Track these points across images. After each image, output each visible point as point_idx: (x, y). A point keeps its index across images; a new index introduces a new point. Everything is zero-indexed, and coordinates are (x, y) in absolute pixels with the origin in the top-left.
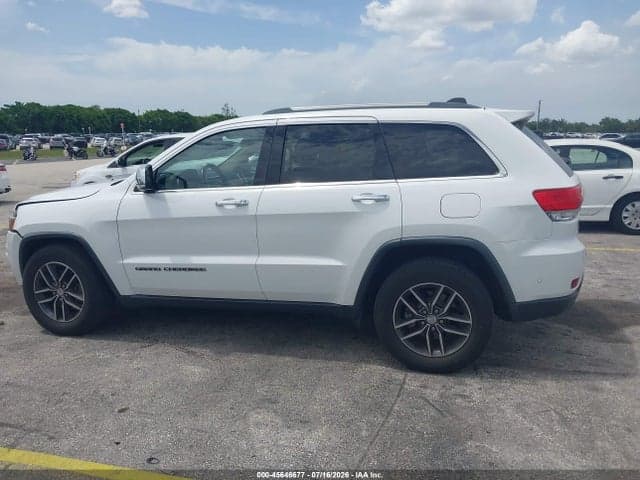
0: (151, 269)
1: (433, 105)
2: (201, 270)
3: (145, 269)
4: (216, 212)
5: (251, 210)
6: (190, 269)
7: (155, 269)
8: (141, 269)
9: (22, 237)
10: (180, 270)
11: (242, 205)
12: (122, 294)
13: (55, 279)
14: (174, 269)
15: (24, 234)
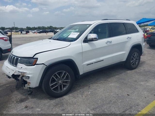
0: (91, 64)
2: (103, 60)
3: (89, 64)
4: (106, 45)
5: (113, 43)
6: (100, 61)
7: (92, 64)
8: (88, 65)
9: (46, 65)
10: (98, 62)
11: (111, 42)
12: (80, 74)
13: (59, 77)
14: (97, 62)
15: (47, 64)
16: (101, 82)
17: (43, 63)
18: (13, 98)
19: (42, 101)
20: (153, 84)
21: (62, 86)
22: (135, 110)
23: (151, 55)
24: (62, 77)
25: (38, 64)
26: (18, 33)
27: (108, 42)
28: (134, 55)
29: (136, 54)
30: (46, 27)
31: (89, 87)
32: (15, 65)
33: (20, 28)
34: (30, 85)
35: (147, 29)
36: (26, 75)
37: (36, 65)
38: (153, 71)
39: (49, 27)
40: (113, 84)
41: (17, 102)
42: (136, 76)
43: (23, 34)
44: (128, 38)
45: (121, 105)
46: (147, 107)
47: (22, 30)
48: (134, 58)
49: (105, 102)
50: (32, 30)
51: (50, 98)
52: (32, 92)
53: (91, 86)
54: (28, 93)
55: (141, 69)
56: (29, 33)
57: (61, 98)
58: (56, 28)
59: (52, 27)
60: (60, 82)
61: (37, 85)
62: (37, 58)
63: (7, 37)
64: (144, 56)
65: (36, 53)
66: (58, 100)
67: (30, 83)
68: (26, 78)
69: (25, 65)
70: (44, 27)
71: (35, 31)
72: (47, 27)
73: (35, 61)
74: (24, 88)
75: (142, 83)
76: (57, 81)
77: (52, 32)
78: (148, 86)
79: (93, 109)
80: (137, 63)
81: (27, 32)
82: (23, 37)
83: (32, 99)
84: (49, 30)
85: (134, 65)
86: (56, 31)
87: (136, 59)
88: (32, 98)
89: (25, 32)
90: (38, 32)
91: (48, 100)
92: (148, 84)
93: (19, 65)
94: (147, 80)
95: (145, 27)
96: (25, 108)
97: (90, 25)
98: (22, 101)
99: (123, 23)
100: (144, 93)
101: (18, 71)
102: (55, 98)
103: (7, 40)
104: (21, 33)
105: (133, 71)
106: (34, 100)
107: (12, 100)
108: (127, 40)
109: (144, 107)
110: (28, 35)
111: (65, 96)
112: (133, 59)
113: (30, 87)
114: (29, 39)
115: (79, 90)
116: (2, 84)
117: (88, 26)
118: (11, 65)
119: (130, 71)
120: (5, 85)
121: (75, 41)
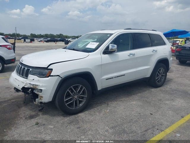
0: (110, 78)
1: (153, 30)
2: (124, 75)
4: (128, 58)
5: (136, 56)
6: (121, 76)
7: (112, 78)
8: (107, 79)
9: (62, 78)
10: (119, 76)
11: (134, 55)
12: (98, 90)
13: (75, 92)
14: (117, 77)
15: (63, 76)
16: (122, 99)
17: (58, 75)
18: (21, 114)
19: (54, 118)
20: (180, 103)
21: (78, 102)
22: (158, 129)
23: (180, 72)
24: (78, 91)
25: (52, 76)
26: (20, 40)
27: (131, 54)
28: (160, 71)
29: (162, 70)
30: (55, 34)
31: (108, 104)
32: (25, 77)
33: (22, 34)
34: (42, 100)
35: (177, 42)
36: (38, 87)
37: (50, 77)
38: (180, 90)
39: (58, 35)
40: (134, 102)
41: (26, 118)
42: (161, 95)
43: (26, 42)
44: (154, 50)
45: (143, 124)
46: (171, 126)
47: (25, 38)
48: (160, 74)
49: (125, 121)
50: (38, 38)
51: (63, 115)
52: (44, 108)
53: (110, 103)
54: (39, 109)
55: (167, 87)
56: (34, 41)
57: (76, 116)
58: (67, 37)
59: (62, 35)
60: (76, 97)
61: (51, 100)
62: (52, 69)
63: (11, 44)
64: (172, 73)
65: (51, 63)
66: (72, 117)
67: (42, 97)
68: (38, 92)
69: (37, 76)
70: (52, 35)
71: (42, 39)
72: (57, 35)
73: (50, 72)
74: (34, 102)
75: (167, 102)
76: (72, 96)
77: (63, 41)
78: (174, 105)
79: (112, 128)
80: (163, 80)
81: (32, 40)
82: (27, 47)
83: (43, 116)
84: (59, 39)
85: (159, 82)
86: (68, 40)
87: (162, 76)
88: (43, 114)
89: (29, 40)
90: (45, 41)
91: (62, 117)
92: (174, 103)
93: (31, 77)
94: (173, 99)
95: (174, 40)
96: (35, 125)
97: (111, 34)
98: (31, 117)
99: (148, 34)
100: (168, 112)
101: (29, 83)
102: (69, 116)
103: (11, 49)
104: (25, 41)
105: (158, 89)
106: (45, 116)
107: (20, 116)
108: (152, 53)
109: (168, 127)
110: (33, 44)
111: (81, 114)
112: (159, 76)
113: (42, 101)
114: (34, 49)
115: (96, 107)
116: (7, 99)
117: (109, 35)
118: (21, 76)
119: (154, 89)
120: (10, 100)
121: (94, 51)
